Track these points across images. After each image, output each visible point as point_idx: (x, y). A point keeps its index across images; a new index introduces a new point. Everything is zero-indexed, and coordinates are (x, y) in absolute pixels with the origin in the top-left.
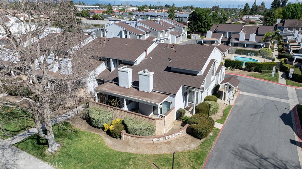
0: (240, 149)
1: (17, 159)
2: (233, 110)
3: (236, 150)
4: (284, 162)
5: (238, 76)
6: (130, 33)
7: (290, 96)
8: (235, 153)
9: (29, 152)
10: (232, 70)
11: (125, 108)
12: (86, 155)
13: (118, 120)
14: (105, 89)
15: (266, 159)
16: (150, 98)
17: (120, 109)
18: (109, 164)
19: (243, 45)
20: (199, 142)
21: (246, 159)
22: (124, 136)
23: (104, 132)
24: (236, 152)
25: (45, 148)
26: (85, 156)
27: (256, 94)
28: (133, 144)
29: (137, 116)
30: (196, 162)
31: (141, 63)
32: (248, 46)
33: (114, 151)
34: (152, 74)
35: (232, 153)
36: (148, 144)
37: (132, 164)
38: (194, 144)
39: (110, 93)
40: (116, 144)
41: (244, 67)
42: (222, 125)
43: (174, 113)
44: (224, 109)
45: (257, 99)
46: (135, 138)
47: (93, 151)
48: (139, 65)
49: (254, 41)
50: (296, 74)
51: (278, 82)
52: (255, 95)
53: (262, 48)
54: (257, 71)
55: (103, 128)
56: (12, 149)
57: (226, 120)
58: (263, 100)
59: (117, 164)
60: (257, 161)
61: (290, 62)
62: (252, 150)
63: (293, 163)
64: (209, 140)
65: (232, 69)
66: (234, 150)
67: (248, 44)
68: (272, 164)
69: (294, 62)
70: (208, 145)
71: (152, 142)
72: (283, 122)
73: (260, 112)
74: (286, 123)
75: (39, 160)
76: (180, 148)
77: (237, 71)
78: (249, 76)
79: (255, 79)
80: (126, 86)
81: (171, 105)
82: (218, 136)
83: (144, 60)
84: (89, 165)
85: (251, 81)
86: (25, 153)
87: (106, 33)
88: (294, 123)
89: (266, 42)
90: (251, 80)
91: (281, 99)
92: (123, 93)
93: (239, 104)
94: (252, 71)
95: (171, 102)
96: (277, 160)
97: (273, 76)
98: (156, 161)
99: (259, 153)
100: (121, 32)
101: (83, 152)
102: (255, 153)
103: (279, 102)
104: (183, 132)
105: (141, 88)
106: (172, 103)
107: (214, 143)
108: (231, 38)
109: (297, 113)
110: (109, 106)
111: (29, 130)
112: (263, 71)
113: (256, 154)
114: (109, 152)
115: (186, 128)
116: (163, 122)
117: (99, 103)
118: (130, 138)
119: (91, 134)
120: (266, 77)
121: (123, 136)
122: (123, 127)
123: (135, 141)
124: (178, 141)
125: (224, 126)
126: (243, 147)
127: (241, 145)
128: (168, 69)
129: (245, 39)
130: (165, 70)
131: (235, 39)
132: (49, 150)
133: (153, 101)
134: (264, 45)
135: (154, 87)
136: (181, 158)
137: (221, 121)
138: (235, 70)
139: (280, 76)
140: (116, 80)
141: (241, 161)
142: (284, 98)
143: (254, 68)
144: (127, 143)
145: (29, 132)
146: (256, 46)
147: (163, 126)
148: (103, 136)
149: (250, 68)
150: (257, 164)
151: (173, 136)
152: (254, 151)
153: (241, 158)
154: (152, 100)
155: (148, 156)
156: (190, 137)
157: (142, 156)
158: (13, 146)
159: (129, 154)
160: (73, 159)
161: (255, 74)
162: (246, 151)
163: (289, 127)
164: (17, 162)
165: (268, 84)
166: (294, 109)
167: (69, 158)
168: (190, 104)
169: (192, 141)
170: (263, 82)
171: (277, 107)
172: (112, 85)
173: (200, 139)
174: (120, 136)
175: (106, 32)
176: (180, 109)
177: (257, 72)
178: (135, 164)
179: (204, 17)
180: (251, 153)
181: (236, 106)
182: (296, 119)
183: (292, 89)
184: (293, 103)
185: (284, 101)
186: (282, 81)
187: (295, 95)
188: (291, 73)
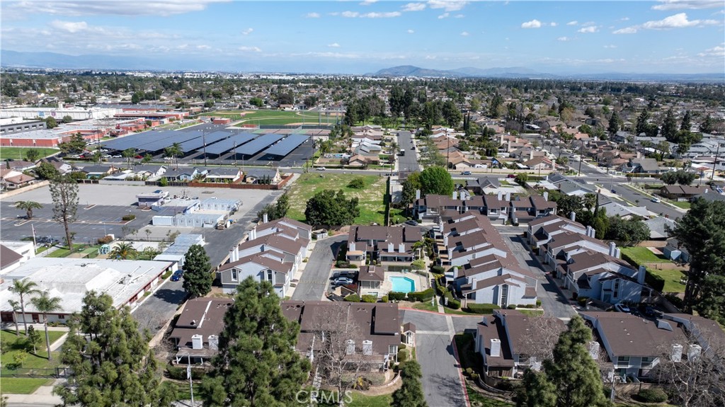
2: (417, 351)
4: (452, 378)
5: (405, 310)
6: (276, 273)
7: (449, 327)
8: (431, 380)
19: (393, 259)
21: (436, 382)
32: (399, 259)
36: (384, 388)
40: (369, 393)
44: (411, 351)
45: (428, 336)
49: (404, 251)
50: (450, 300)
51: (438, 311)
52: (426, 332)
53: (413, 260)
58: (432, 335)
60: (441, 381)
61: (443, 284)
63: (456, 377)
68: (448, 381)
72: (448, 353)
73: (433, 348)
77: (402, 303)
78: (414, 307)
79: (420, 311)
80: (352, 354)
83: (348, 326)
85: (418, 315)
88: (454, 352)
93: (419, 344)
94: (415, 302)
96: (449, 378)
97: (433, 304)
100: (262, 272)
103: (443, 335)
108: (377, 249)
109: (455, 343)
112: (423, 300)
113: (440, 378)
120: (428, 308)
123: (378, 388)
124: (397, 382)
126: (434, 376)
129: (395, 250)
130: (371, 335)
131: (384, 250)
139: (438, 303)
142: (446, 331)
144: (374, 391)
149: (412, 298)
152: (438, 376)
162: (436, 378)
163: (452, 356)
165: (432, 315)
166: (453, 340)
170: (427, 314)
171: (443, 340)
175: (240, 272)
181: (417, 347)
182: (455, 349)
183: (449, 318)
184: (451, 334)
185: (446, 333)
186: (441, 309)
187: (452, 324)
188: (447, 299)
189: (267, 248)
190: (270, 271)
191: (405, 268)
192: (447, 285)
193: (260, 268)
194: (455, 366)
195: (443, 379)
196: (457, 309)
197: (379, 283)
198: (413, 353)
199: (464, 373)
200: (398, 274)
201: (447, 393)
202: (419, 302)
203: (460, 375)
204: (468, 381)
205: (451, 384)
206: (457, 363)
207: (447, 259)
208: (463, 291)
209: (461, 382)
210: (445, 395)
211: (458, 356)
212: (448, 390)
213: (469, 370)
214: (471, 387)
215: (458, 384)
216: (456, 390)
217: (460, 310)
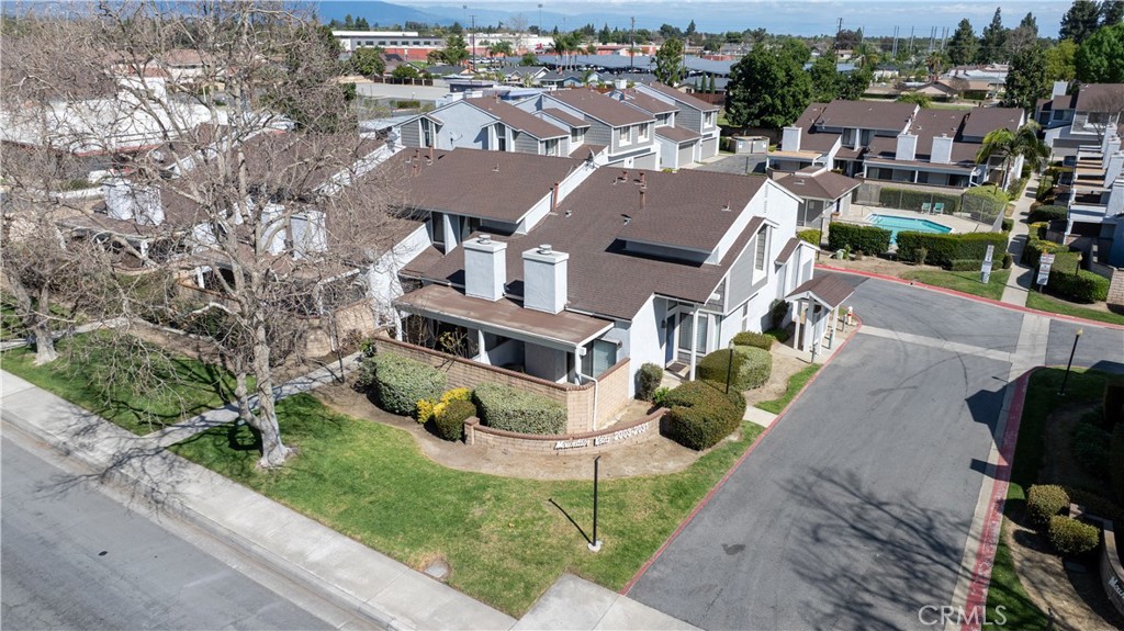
0: (811, 478)
1: (178, 482)
2: (821, 377)
3: (798, 481)
4: (930, 513)
5: (867, 279)
6: (516, 134)
7: (1024, 341)
8: (790, 487)
9: (209, 466)
10: (852, 259)
11: (483, 358)
12: (367, 476)
13: (460, 392)
14: (424, 303)
15: (879, 506)
16: (553, 328)
17: (467, 360)
18: (428, 498)
19: (908, 175)
20: (690, 456)
21: (820, 503)
22: (475, 433)
23: (418, 426)
24: (796, 487)
25: (252, 457)
26: (363, 477)
27: (912, 333)
28: (499, 456)
29: (513, 380)
30: (671, 502)
31: (537, 227)
32: (924, 178)
33: (444, 469)
34: (561, 258)
35: (782, 487)
36: (542, 456)
37: (489, 500)
38: (677, 461)
39: (438, 314)
40: (449, 454)
41: (893, 248)
42: (775, 416)
43: (628, 377)
44: (791, 372)
45: (910, 349)
46: (504, 439)
47: (385, 468)
48: (530, 232)
49: (948, 160)
50: (1060, 273)
51: (999, 299)
52: (907, 337)
53: (972, 185)
54: (938, 264)
55: (415, 415)
56: (164, 458)
57: (791, 404)
58: (928, 350)
59: (448, 497)
60: (852, 510)
61: (1055, 235)
62: (845, 483)
63: (954, 516)
64: (725, 452)
65: (853, 256)
66: (790, 481)
67: (927, 173)
68: (892, 516)
69: (1068, 233)
70: (717, 463)
71: (555, 452)
72: (970, 413)
73: (905, 385)
74: (977, 418)
75: (238, 486)
76: (634, 469)
77: (868, 263)
78: (905, 278)
79: (926, 288)
80: (487, 296)
81: (618, 352)
82: (754, 445)
83: (548, 218)
84: (372, 498)
85: (910, 295)
86: (199, 467)
87: (437, 132)
88: (1003, 417)
89: (992, 167)
90: (909, 292)
91: (991, 351)
92: (477, 315)
93: (850, 360)
94: (919, 262)
95: (617, 342)
96: (912, 508)
97: (986, 279)
98: (558, 494)
99: (865, 490)
100: (485, 130)
101: (357, 469)
102: (852, 489)
103: (980, 357)
104: (650, 429)
105: (530, 301)
106: (620, 344)
107: (735, 460)
108: (867, 152)
109: (1024, 390)
110: (435, 351)
111: (204, 414)
112: (955, 262)
113: (855, 492)
114: (430, 471)
115: (658, 418)
116: (590, 399)
117: (407, 344)
118: (491, 438)
119: (379, 427)
120: (964, 284)
121: (471, 432)
122: (473, 407)
123: (503, 447)
124: (632, 452)
125: (778, 420)
126: (820, 475)
127: (814, 470)
128: (618, 247)
129: (917, 156)
130: (606, 251)
131: (883, 154)
132: (264, 461)
133: (560, 337)
134: (981, 176)
135: (568, 298)
136: (630, 492)
137: (773, 407)
138: (864, 258)
139: (1012, 281)
140: (458, 278)
141: (803, 509)
142: (1000, 349)
143: (924, 252)
144: (482, 454)
145: (203, 419)
146: (954, 180)
147: (590, 408)
148: (415, 436)
149: (912, 253)
150: (848, 514)
151: (616, 438)
152: (852, 484)
153: (806, 502)
154: (559, 335)
155: (536, 484)
156: (669, 444)
157: (521, 482)
158: (165, 452)
159: (484, 477)
160: (329, 483)
161: (927, 272)
162: (827, 485)
163: (984, 428)
164: (180, 488)
165: (963, 304)
166: (1020, 380)
167: (317, 483)
168: (683, 356)
169: (671, 454)
170: (949, 298)
171: (968, 372)
172: (444, 293)
173: (697, 448)
174: (463, 433)
175: (438, 128)
176: (648, 364)
177: (937, 268)
178: (498, 499)
179: (781, 75)
180: (839, 490)
181: (833, 367)
182: (1011, 412)
183: (1037, 321)
184: (1020, 363)
185: (997, 355)
186: (1015, 295)
187: (1043, 339)
188: (1046, 265)
190: (500, 128)
191: (933, 199)
193: (485, 119)
194: (980, 466)
195: (868, 499)
196: (1089, 301)
199: (1014, 508)
200: (906, 214)
201: (845, 572)
202: (932, 267)
203: (983, 510)
204: (1018, 553)
205: (902, 534)
206: (994, 458)
209: (971, 545)
211: (1014, 435)
212: (860, 559)
213: (1052, 497)
214: (1025, 588)
217: (1101, 307)
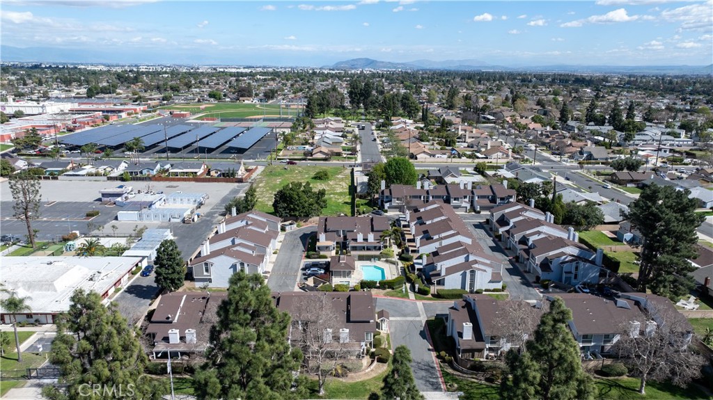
2: (391, 337)
4: (427, 362)
5: (377, 298)
6: (248, 265)
7: (421, 313)
19: (363, 248)
20: (387, 364)
25: (318, 394)
26: (341, 389)
28: (356, 377)
32: (368, 248)
34: (348, 331)
36: (363, 374)
38: (385, 367)
42: (391, 350)
45: (401, 322)
46: (355, 373)
50: (420, 287)
51: (409, 298)
52: (399, 319)
53: (382, 249)
54: (390, 288)
57: (391, 346)
58: (405, 321)
63: (431, 361)
67: (368, 246)
72: (422, 338)
73: (407, 334)
74: (424, 338)
76: (380, 370)
77: (374, 291)
78: (385, 295)
79: (392, 298)
85: (390, 302)
88: (427, 336)
93: (393, 330)
97: (404, 291)
100: (235, 265)
101: (338, 388)
103: (415, 320)
104: (377, 363)
105: (341, 341)
108: (347, 239)
109: (427, 328)
112: (394, 287)
115: (376, 359)
120: (399, 295)
124: (377, 367)
128: (348, 321)
131: (353, 240)
132: (321, 393)
138: (372, 290)
139: (409, 290)
142: (417, 316)
144: (353, 377)
151: (373, 366)
155: (370, 379)
160: (337, 393)
163: (425, 340)
165: (403, 302)
166: (425, 325)
167: (335, 393)
170: (398, 301)
171: (415, 326)
181: (391, 333)
182: (427, 333)
183: (420, 304)
184: (423, 319)
185: (418, 319)
186: (412, 295)
187: (423, 310)
188: (417, 286)
189: (237, 241)
190: (242, 264)
191: (374, 257)
192: (416, 272)
193: (233, 261)
194: (429, 350)
195: (418, 363)
196: (427, 295)
197: (350, 272)
198: (388, 339)
199: (438, 357)
200: (368, 263)
201: (423, 376)
202: (390, 290)
203: (434, 359)
204: (442, 364)
205: (426, 367)
206: (431, 347)
207: (415, 247)
208: (432, 278)
209: (435, 365)
210: (421, 379)
211: (431, 341)
212: (423, 373)
213: (443, 353)
214: (445, 370)
215: (433, 368)
216: (431, 373)
217: (430, 296)
